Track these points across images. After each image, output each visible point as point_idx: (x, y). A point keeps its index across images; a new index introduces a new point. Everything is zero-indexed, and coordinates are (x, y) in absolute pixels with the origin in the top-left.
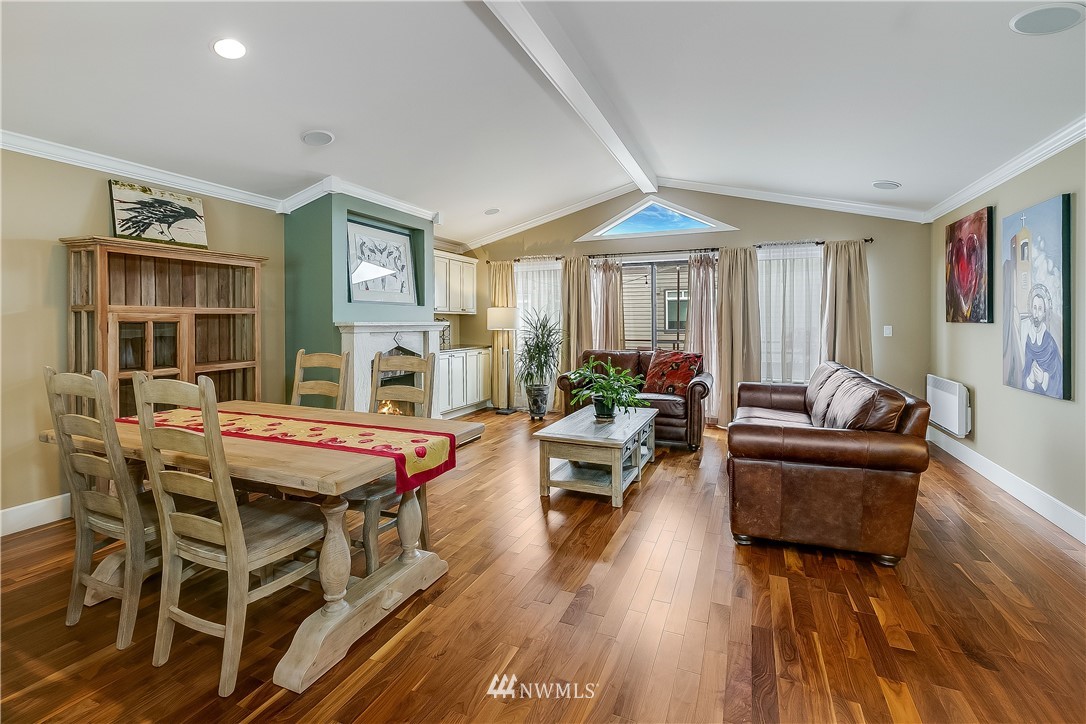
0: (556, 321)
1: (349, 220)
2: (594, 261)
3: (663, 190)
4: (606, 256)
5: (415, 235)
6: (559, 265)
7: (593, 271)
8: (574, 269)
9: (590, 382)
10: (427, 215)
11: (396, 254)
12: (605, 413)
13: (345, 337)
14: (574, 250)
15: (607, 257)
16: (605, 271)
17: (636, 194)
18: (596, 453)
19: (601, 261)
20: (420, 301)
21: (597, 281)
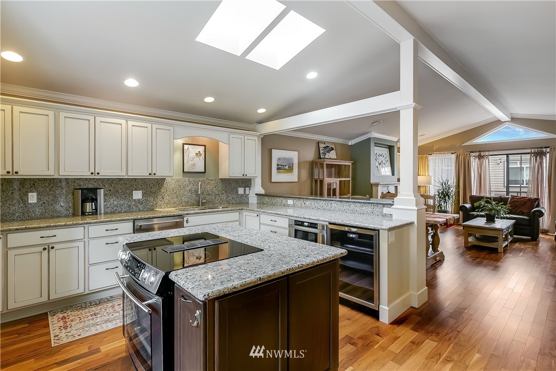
0: (452, 182)
1: (375, 146)
2: (473, 154)
3: (514, 120)
4: (480, 152)
5: (391, 148)
6: (454, 156)
7: (472, 159)
8: (461, 158)
9: (483, 206)
10: (395, 139)
11: (385, 156)
12: (491, 219)
13: (374, 188)
14: (461, 150)
15: (482, 152)
16: (479, 159)
17: (498, 122)
18: (491, 232)
19: (477, 154)
20: (393, 174)
21: (474, 163)
